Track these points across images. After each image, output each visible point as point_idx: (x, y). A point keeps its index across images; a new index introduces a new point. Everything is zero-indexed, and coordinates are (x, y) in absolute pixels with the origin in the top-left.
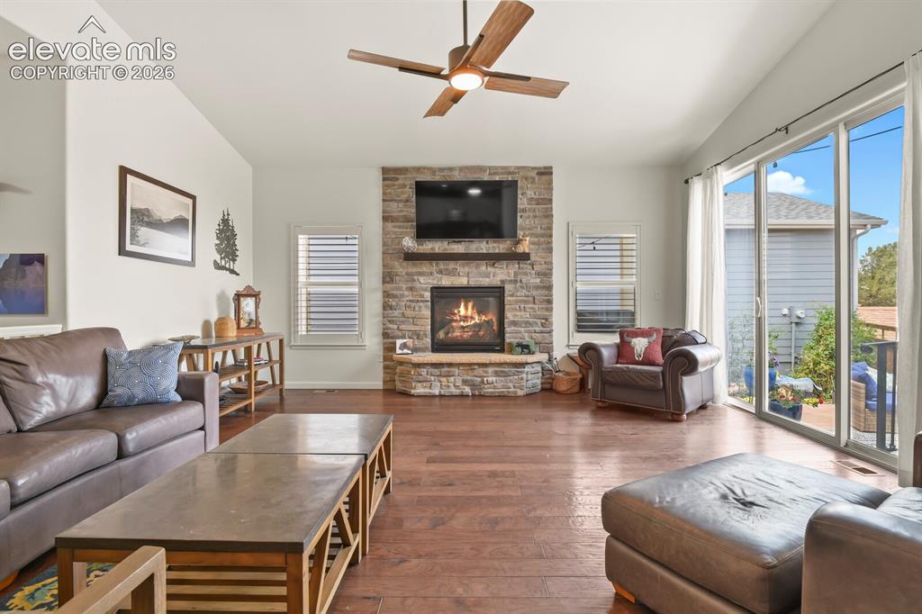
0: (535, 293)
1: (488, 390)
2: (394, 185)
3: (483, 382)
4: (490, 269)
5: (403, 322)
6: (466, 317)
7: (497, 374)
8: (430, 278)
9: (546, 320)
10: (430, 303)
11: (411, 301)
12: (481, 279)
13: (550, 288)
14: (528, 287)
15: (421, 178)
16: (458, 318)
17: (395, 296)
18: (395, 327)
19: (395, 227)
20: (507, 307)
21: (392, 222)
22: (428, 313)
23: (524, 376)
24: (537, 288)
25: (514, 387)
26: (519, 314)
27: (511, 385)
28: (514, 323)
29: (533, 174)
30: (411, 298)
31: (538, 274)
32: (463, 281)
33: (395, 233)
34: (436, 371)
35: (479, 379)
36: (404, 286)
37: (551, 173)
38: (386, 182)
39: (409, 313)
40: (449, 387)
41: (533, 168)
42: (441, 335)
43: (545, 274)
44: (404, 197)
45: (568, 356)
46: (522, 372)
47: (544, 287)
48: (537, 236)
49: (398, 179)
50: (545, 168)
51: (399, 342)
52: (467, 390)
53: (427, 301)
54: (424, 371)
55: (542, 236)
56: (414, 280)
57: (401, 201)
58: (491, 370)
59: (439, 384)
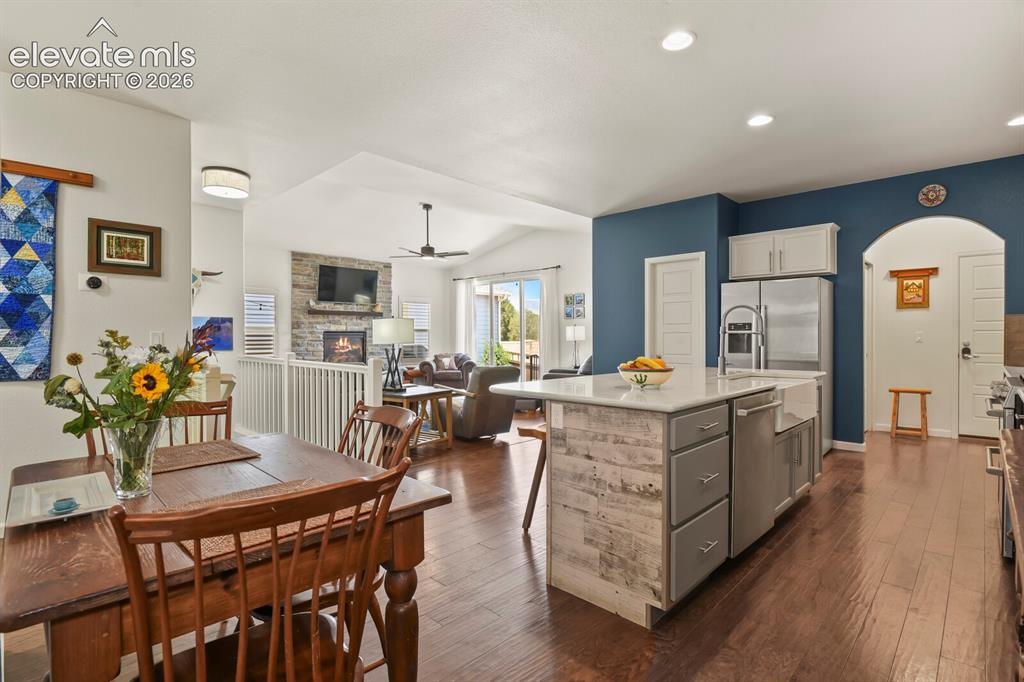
2: (300, 264)
4: (359, 321)
8: (322, 326)
12: (353, 327)
15: (324, 263)
17: (301, 338)
19: (301, 292)
21: (298, 288)
22: (322, 348)
29: (382, 266)
30: (310, 339)
32: (343, 328)
33: (301, 296)
36: (307, 331)
37: (391, 267)
38: (295, 262)
39: (310, 348)
41: (380, 263)
44: (308, 272)
49: (303, 260)
50: (388, 263)
53: (321, 341)
56: (313, 327)
57: (307, 275)
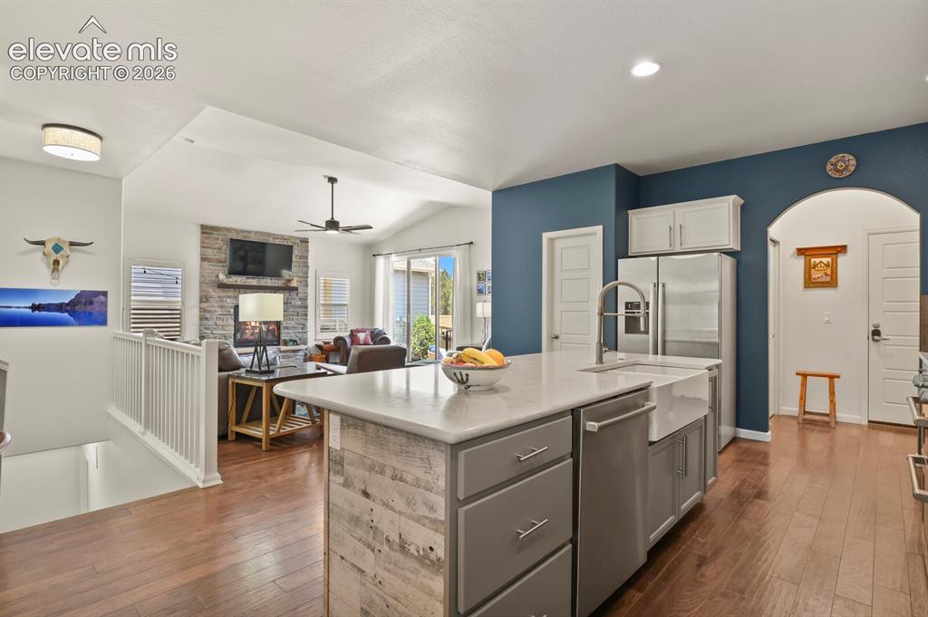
0: (298, 310)
5: (215, 329)
8: (234, 300)
9: (304, 325)
10: (234, 317)
11: (221, 315)
13: (307, 307)
14: (294, 307)
17: (210, 312)
18: (209, 332)
21: (208, 261)
22: (233, 323)
24: (300, 307)
26: (289, 322)
28: (286, 328)
29: (298, 241)
30: (221, 313)
31: (300, 299)
33: (211, 269)
39: (219, 322)
41: (298, 238)
42: (239, 336)
43: (304, 299)
44: (218, 246)
45: (317, 346)
47: (303, 307)
48: (300, 277)
49: (212, 234)
53: (232, 315)
55: (303, 277)
56: (223, 301)
57: (215, 248)
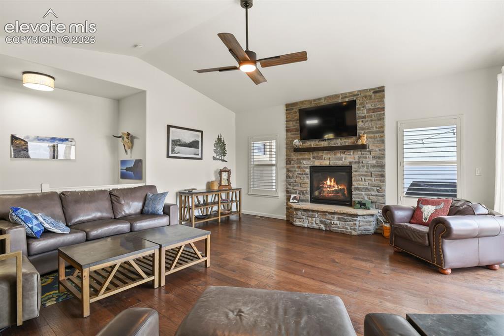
0: (371, 170)
1: (335, 229)
2: (291, 113)
3: (331, 223)
4: (343, 155)
5: (295, 185)
6: (330, 186)
7: (339, 219)
8: (309, 161)
9: (380, 187)
10: (309, 175)
11: (299, 174)
12: (337, 161)
13: (383, 166)
14: (367, 166)
15: (303, 107)
16: (326, 186)
17: (292, 171)
18: (292, 188)
19: (291, 135)
20: (353, 179)
21: (290, 132)
22: (308, 181)
23: (357, 223)
24: (374, 166)
25: (351, 229)
26: (361, 183)
27: (349, 228)
28: (358, 189)
29: (370, 93)
30: (299, 172)
31: (374, 157)
32: (326, 163)
33: (292, 138)
34: (306, 214)
35: (329, 221)
36: (296, 166)
37: (384, 91)
38: (288, 112)
39: (298, 180)
40: (312, 223)
41: (370, 90)
42: (317, 193)
43: (379, 158)
44: (295, 118)
46: (355, 220)
47: (379, 166)
48: (373, 133)
50: (379, 88)
51: (293, 196)
52: (323, 227)
53: (308, 174)
54: (299, 213)
55: (377, 132)
57: (294, 121)
58: (336, 216)
59: (307, 221)
